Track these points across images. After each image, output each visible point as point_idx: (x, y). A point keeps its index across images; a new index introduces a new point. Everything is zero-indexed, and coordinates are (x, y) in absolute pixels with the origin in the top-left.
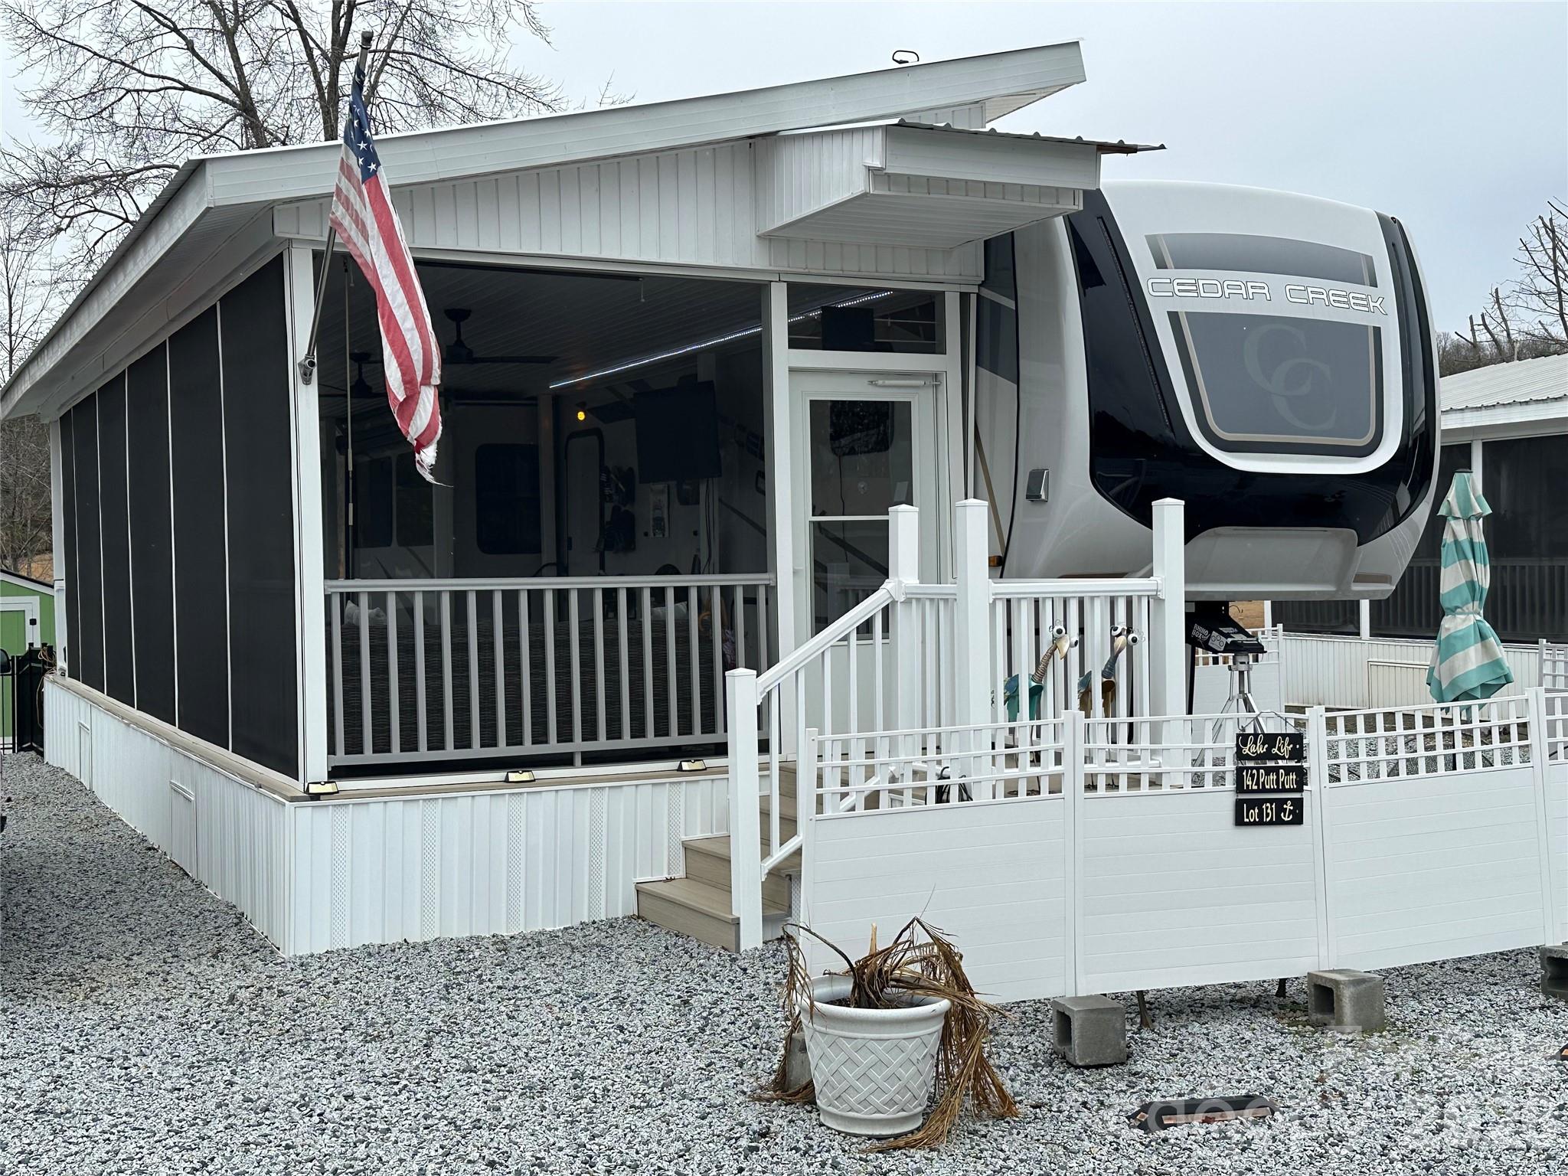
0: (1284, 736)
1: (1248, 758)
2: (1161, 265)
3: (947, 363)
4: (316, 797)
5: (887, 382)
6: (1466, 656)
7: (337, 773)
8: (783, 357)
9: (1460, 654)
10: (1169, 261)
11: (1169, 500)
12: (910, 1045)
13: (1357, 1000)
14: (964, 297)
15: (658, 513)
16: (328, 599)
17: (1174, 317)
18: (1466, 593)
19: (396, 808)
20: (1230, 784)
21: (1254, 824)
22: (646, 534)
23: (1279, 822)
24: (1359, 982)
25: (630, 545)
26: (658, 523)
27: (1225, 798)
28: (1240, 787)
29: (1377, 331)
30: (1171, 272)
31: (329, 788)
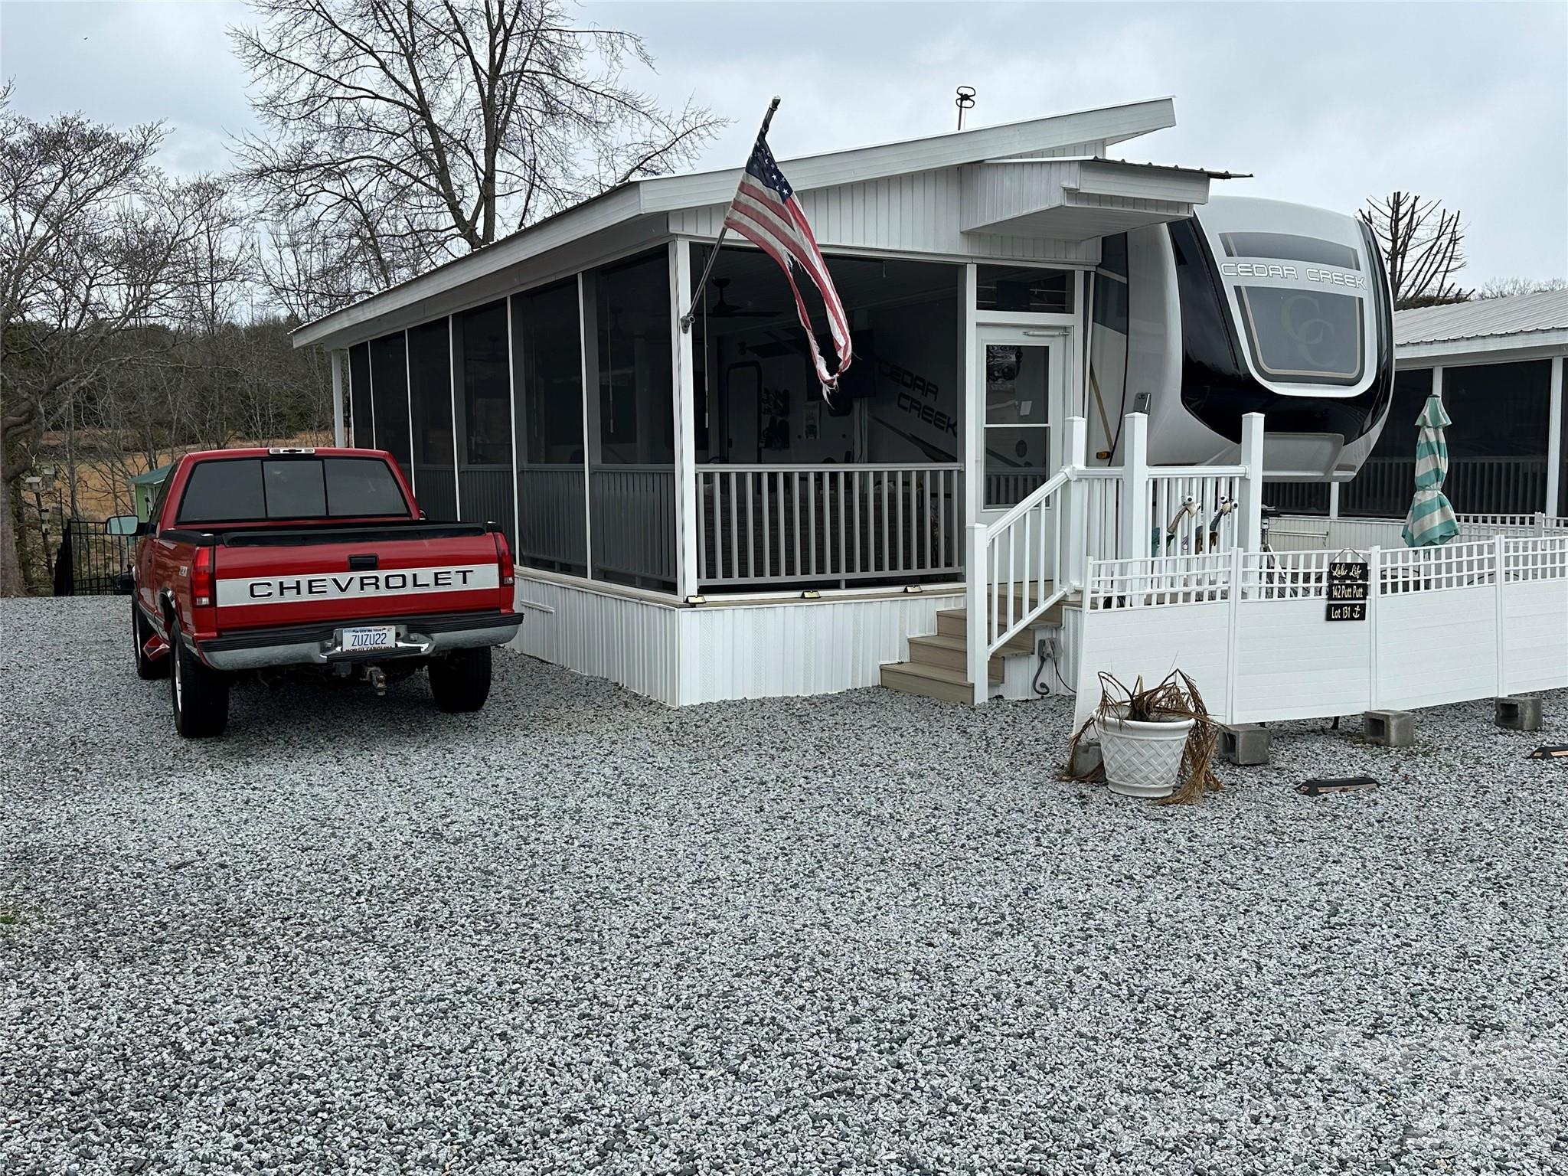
0: (1357, 564)
1: (1336, 578)
2: (1229, 254)
3: (1074, 320)
4: (693, 605)
5: (1036, 333)
6: (1433, 517)
7: (703, 590)
8: (973, 314)
9: (1428, 516)
10: (1234, 252)
11: (1254, 414)
12: (1175, 745)
13: (1399, 728)
14: (1087, 274)
15: (811, 422)
16: (696, 475)
17: (1238, 289)
18: (1433, 477)
19: (740, 612)
20: (1324, 596)
21: (1338, 619)
22: (799, 437)
23: (1352, 619)
24: (1400, 716)
25: (786, 444)
26: (811, 430)
27: (1321, 603)
28: (1330, 596)
29: (1361, 300)
30: (1235, 259)
31: (700, 600)
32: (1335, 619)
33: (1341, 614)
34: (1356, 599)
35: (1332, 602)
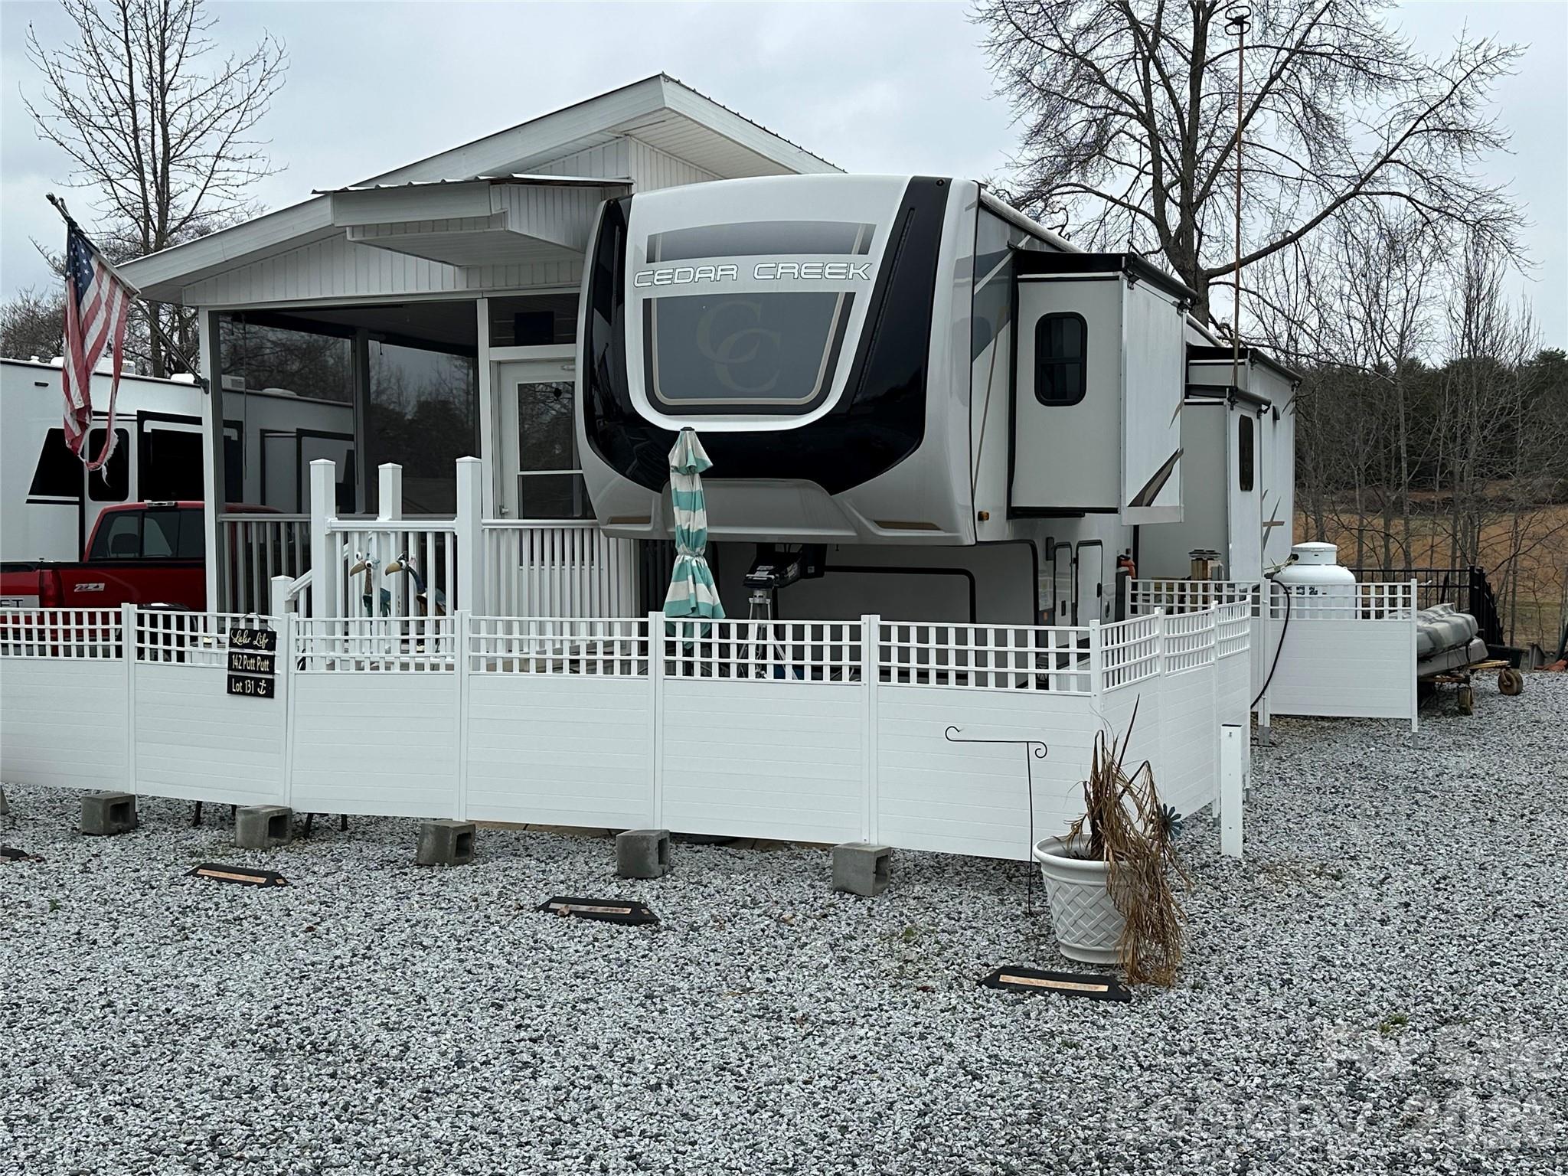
32: (236, 693)
33: (243, 687)
34: (260, 672)
35: (231, 673)
